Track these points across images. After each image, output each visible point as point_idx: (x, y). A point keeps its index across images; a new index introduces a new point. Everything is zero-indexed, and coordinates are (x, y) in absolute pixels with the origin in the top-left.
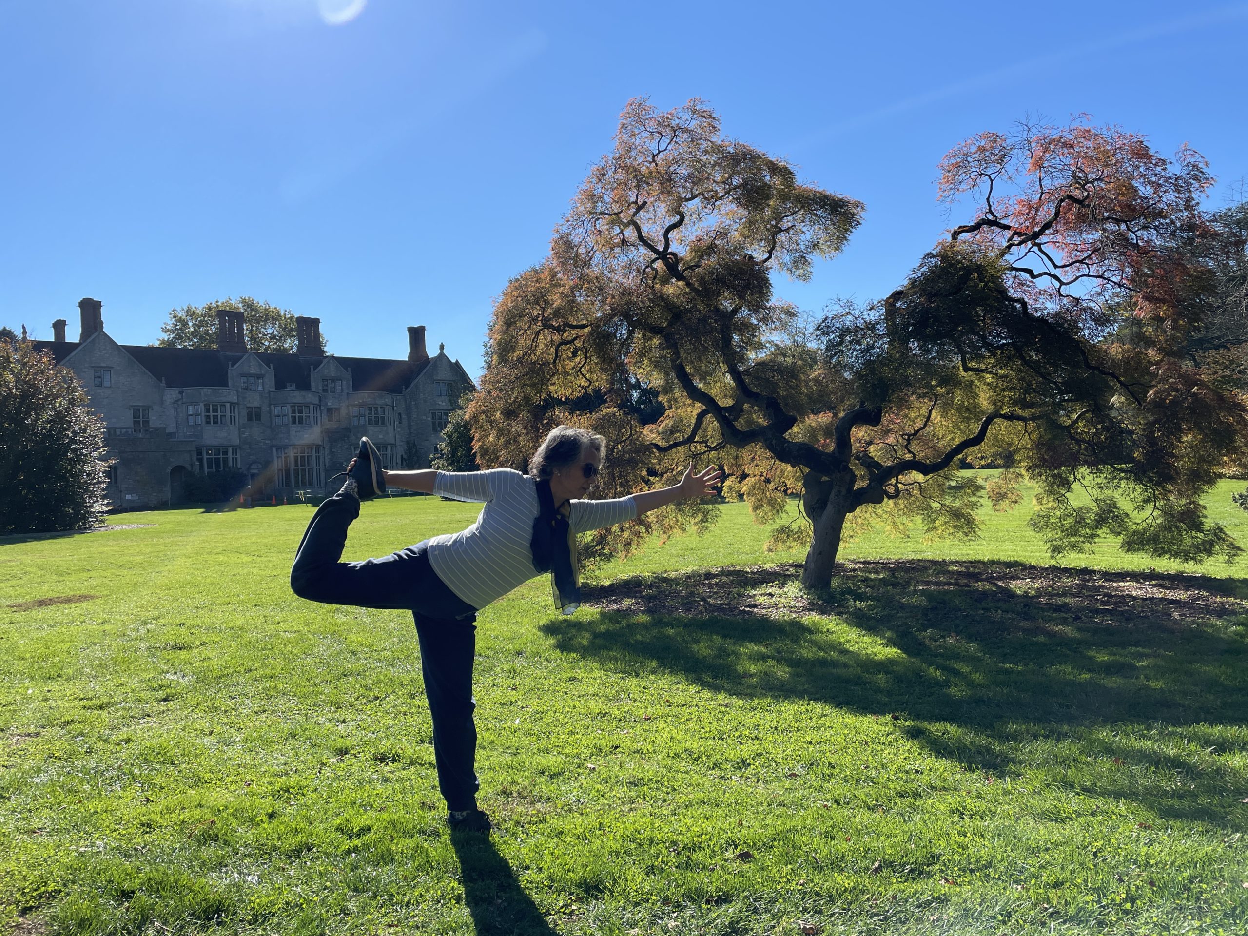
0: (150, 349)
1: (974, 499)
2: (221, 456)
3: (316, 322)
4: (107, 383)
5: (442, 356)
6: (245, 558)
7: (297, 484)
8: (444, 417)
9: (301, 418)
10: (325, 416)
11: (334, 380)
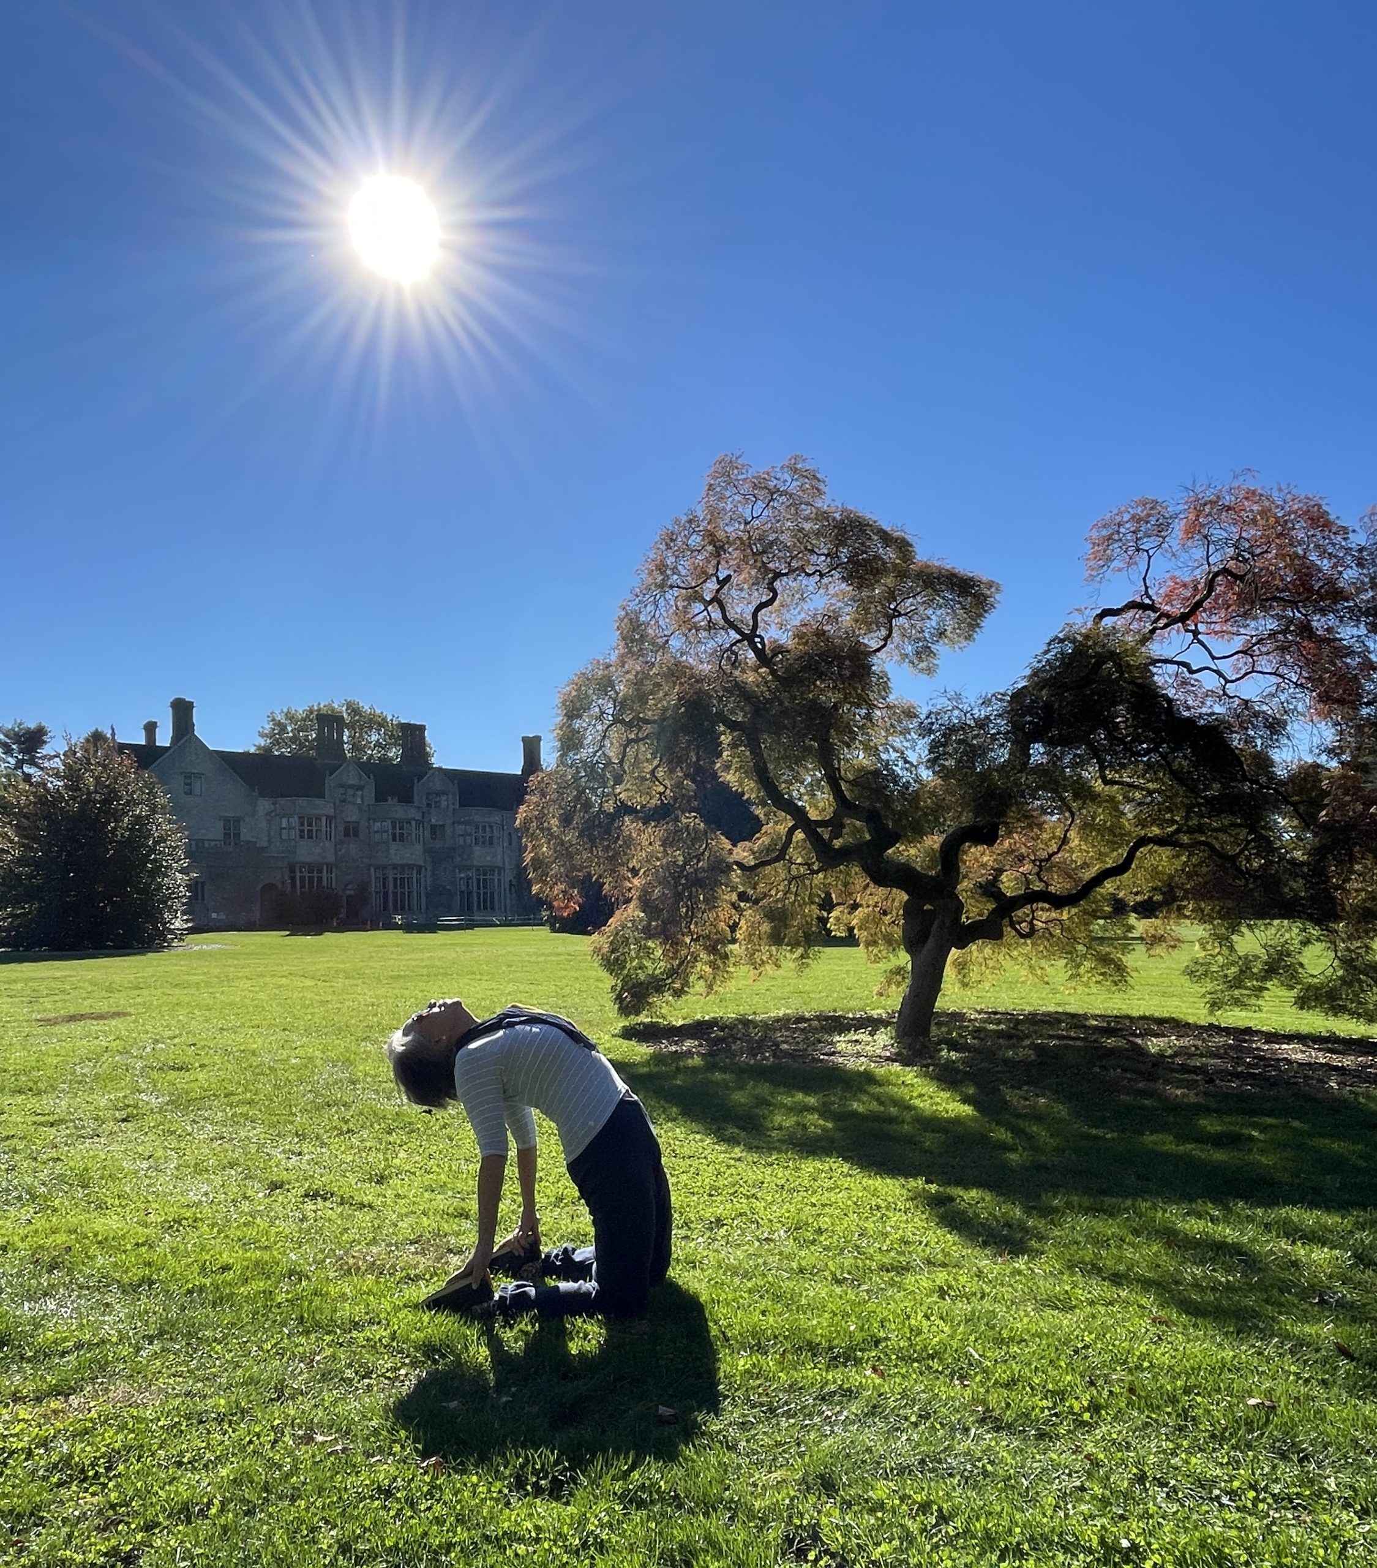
0: (246, 755)
1: (1125, 942)
2: (315, 874)
3: (422, 728)
4: (197, 791)
7: (395, 907)
9: (402, 835)
10: (427, 834)
11: (438, 794)
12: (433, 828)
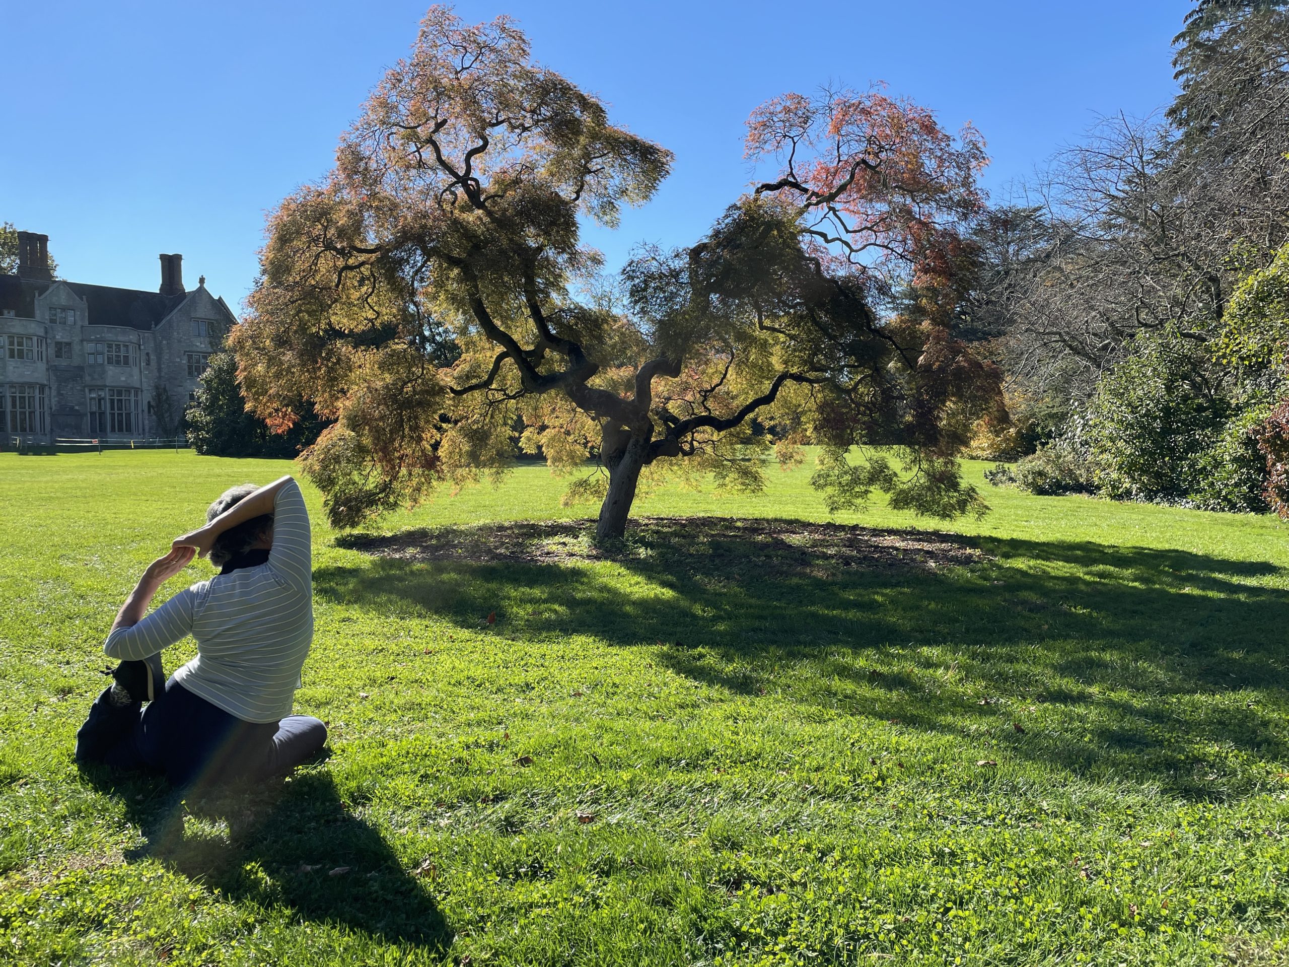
3: (43, 239)
5: (201, 290)
7: (14, 429)
8: (203, 361)
9: (21, 352)
10: (52, 351)
11: (64, 309)
12: (59, 345)
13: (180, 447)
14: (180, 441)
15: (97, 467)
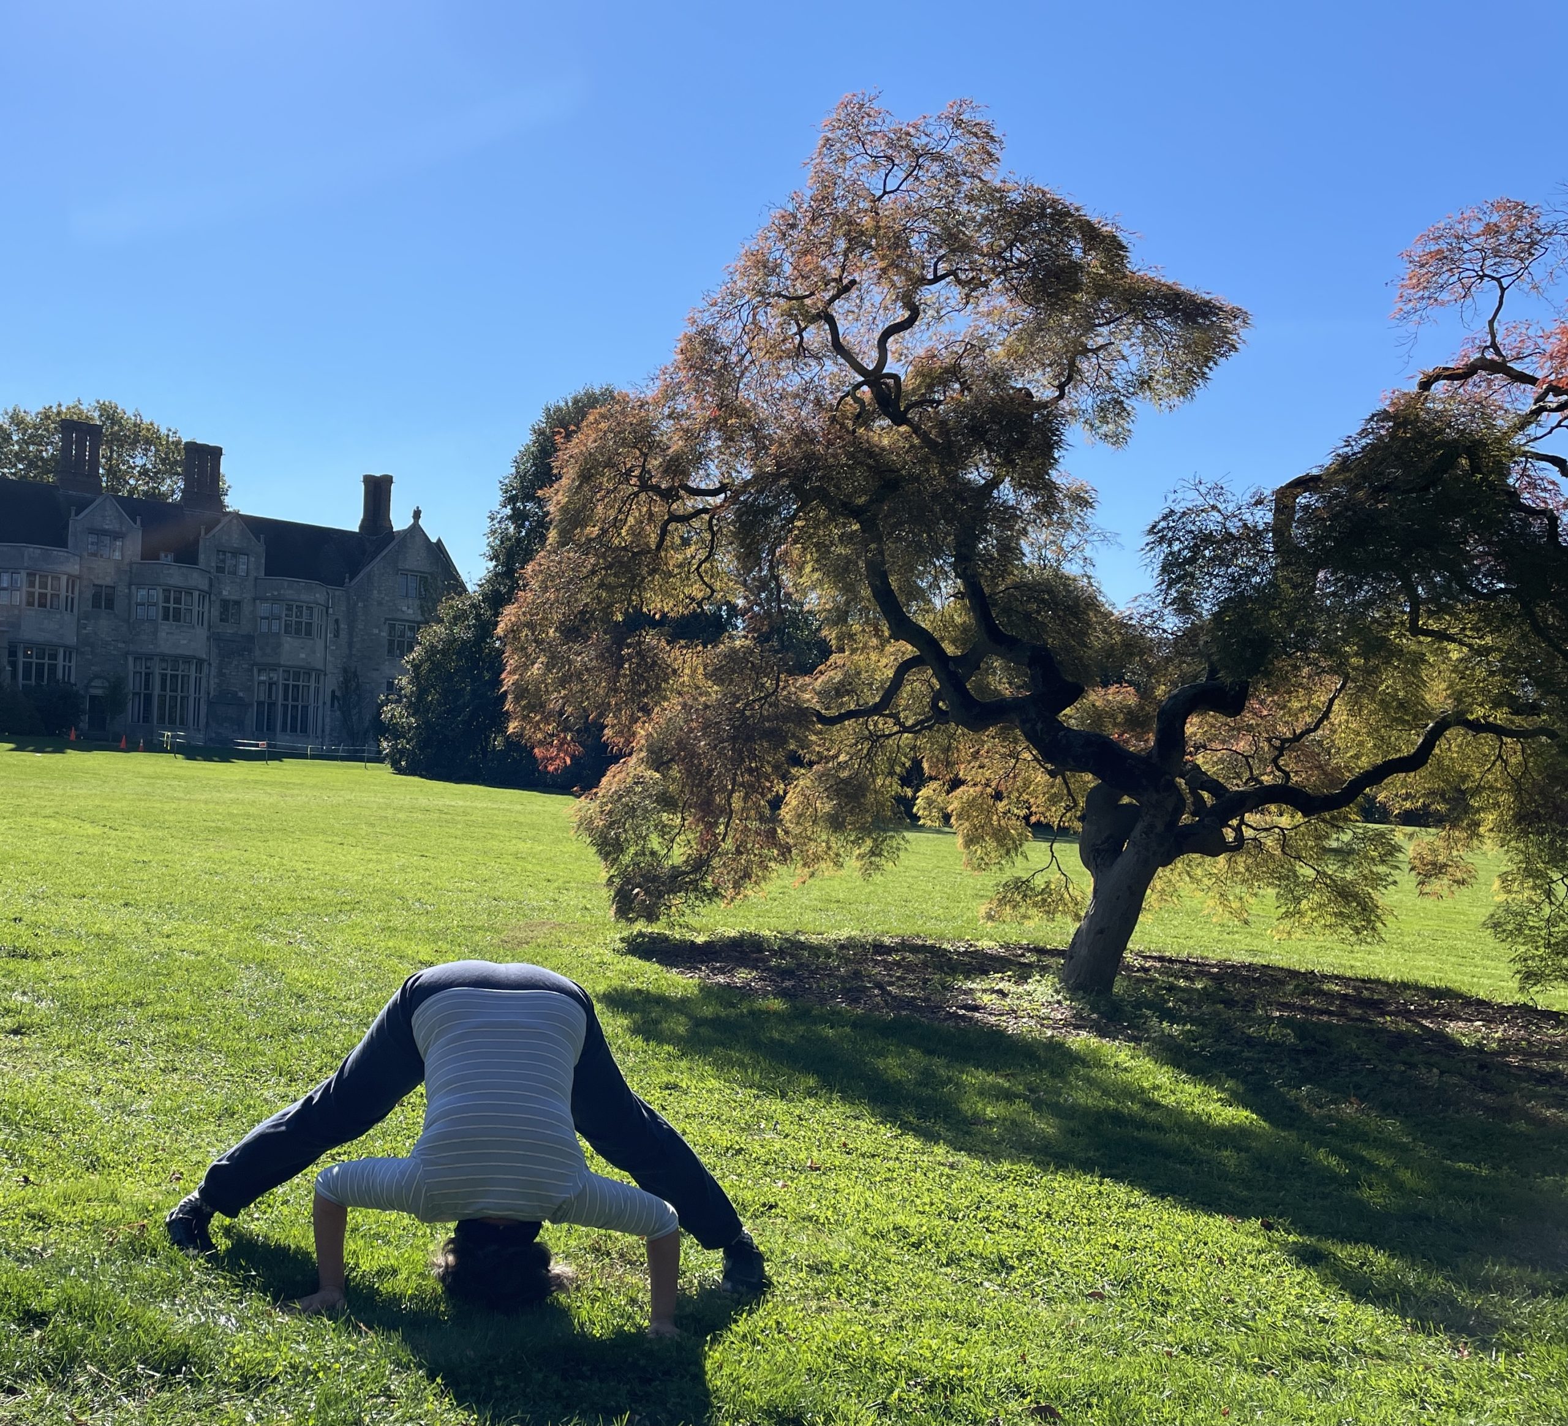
1: (1382, 869)
2: (46, 661)
3: (215, 453)
5: (416, 529)
6: (90, 830)
7: (161, 719)
8: (409, 634)
9: (177, 611)
10: (215, 612)
11: (236, 553)
12: (225, 604)
13: (370, 760)
14: (369, 752)
15: (265, 783)
